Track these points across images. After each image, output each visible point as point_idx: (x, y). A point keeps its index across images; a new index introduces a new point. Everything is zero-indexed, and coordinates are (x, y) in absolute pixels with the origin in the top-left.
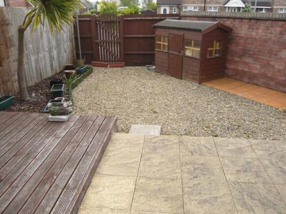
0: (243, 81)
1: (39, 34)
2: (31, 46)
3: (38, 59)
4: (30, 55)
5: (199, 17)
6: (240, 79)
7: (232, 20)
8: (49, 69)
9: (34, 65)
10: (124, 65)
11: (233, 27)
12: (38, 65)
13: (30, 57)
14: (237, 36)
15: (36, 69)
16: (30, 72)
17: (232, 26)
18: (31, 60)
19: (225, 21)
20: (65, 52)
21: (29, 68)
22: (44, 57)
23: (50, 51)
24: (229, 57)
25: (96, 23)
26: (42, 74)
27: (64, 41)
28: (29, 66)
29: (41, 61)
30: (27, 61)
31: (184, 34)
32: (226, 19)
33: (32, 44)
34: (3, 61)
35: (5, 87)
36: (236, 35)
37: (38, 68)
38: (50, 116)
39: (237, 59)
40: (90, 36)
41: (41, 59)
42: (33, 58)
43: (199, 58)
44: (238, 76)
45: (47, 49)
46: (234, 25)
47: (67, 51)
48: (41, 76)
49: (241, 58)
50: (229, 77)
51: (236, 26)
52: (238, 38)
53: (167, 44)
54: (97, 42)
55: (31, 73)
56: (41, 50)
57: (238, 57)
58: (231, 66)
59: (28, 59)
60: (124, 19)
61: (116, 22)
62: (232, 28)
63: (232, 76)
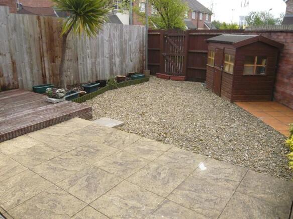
0: (289, 108)
1: (100, 42)
2: (88, 51)
3: (95, 63)
4: (86, 58)
5: (258, 32)
6: (287, 105)
7: (284, 34)
8: (107, 72)
9: (89, 66)
10: (183, 79)
11: (286, 42)
12: (94, 67)
13: (86, 60)
14: (287, 53)
15: (92, 71)
16: (84, 71)
17: (284, 41)
18: (86, 63)
19: (279, 36)
20: (132, 61)
21: (84, 69)
22: (103, 62)
23: (111, 57)
24: (279, 78)
25: (164, 37)
26: (98, 76)
27: (131, 51)
28: (83, 66)
29: (99, 65)
30: (82, 63)
31: (224, 48)
32: (279, 34)
33: (91, 49)
34: (56, 59)
35: (55, 78)
36: (287, 51)
37: (94, 70)
38: (48, 98)
39: (286, 80)
40: (158, 49)
41: (99, 63)
42: (89, 61)
43: (232, 74)
44: (286, 101)
45: (108, 56)
46: (286, 39)
47: (134, 60)
48: (97, 77)
49: (290, 79)
50: (278, 101)
51: (288, 41)
52: (288, 56)
53: (214, 59)
54: (163, 55)
55: (86, 72)
56: (100, 56)
57: (287, 79)
58: (280, 89)
59: (83, 61)
60: (190, 34)
61: (182, 37)
62: (284, 44)
63: (280, 100)
